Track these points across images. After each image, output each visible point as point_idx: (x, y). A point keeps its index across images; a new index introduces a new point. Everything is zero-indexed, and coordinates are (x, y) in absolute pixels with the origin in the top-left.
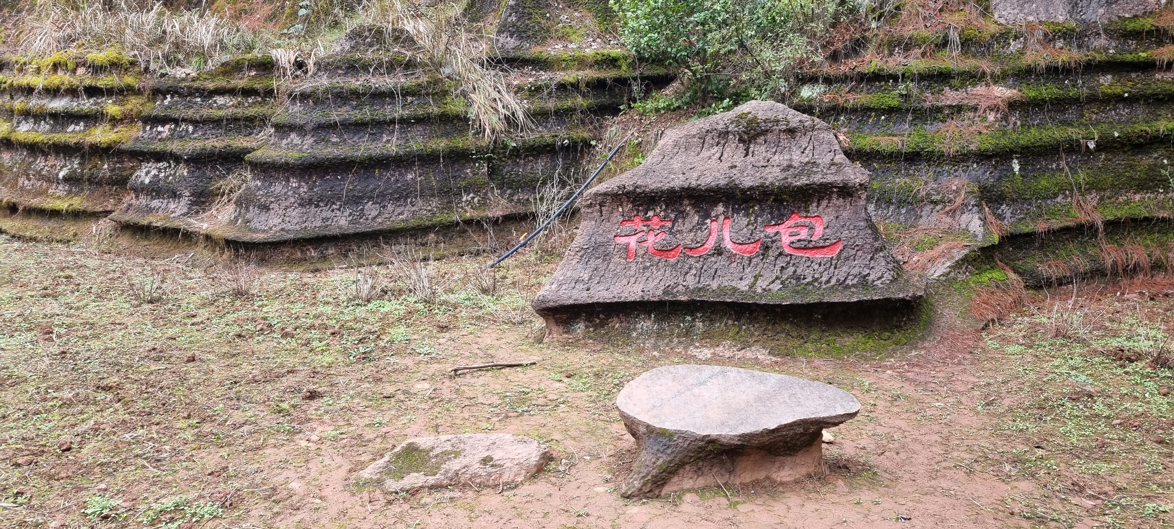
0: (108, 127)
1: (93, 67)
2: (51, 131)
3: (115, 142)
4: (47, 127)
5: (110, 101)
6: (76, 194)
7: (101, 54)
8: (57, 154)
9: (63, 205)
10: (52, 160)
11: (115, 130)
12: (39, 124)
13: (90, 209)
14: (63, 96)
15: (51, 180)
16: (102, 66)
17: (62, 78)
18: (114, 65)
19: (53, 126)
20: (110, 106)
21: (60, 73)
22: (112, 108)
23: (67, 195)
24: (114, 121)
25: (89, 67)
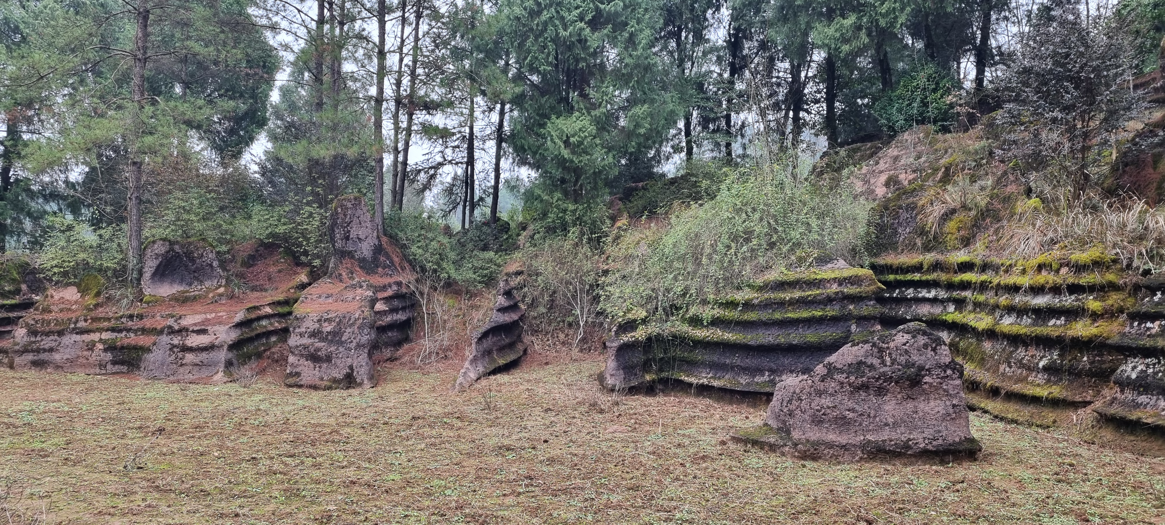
0: (1089, 322)
1: (1077, 266)
2: (1033, 325)
3: (1096, 336)
4: (1029, 320)
5: (1091, 297)
6: (1055, 383)
7: (1084, 255)
8: (1037, 345)
9: (1043, 392)
10: (1032, 351)
11: (1096, 325)
12: (1022, 319)
13: (1070, 398)
14: (1047, 293)
15: (1031, 369)
16: (1085, 265)
17: (1045, 278)
18: (1097, 264)
19: (1034, 320)
20: (1091, 302)
21: (1044, 273)
22: (1093, 304)
23: (1046, 384)
24: (1095, 316)
25: (1073, 267)
